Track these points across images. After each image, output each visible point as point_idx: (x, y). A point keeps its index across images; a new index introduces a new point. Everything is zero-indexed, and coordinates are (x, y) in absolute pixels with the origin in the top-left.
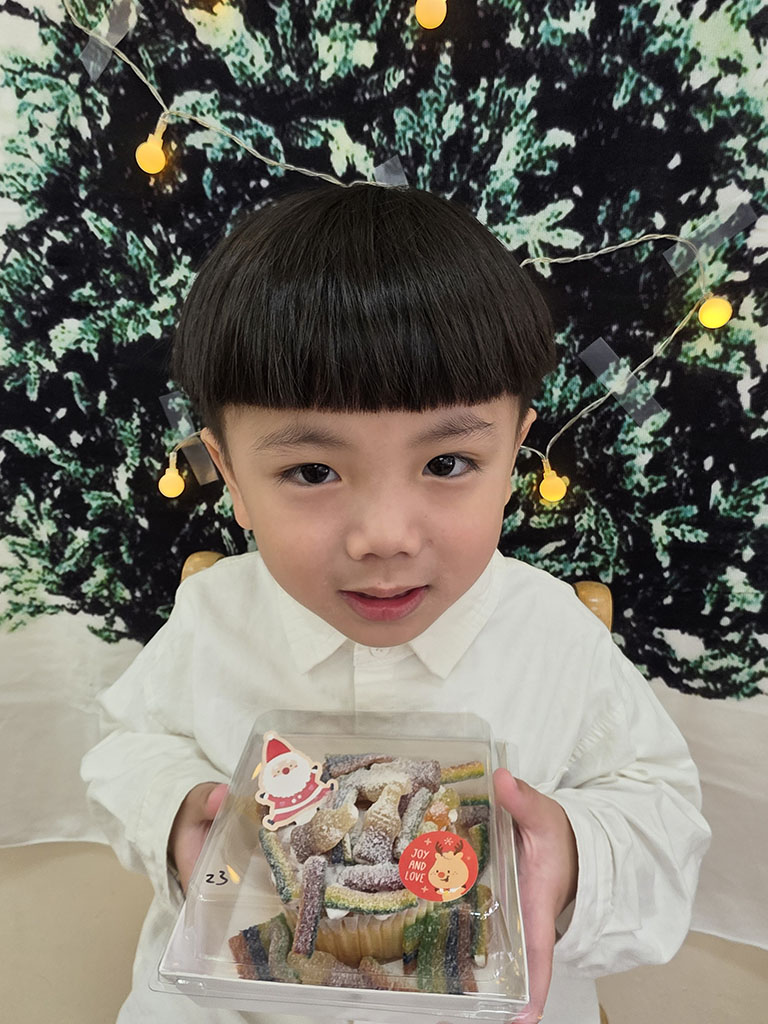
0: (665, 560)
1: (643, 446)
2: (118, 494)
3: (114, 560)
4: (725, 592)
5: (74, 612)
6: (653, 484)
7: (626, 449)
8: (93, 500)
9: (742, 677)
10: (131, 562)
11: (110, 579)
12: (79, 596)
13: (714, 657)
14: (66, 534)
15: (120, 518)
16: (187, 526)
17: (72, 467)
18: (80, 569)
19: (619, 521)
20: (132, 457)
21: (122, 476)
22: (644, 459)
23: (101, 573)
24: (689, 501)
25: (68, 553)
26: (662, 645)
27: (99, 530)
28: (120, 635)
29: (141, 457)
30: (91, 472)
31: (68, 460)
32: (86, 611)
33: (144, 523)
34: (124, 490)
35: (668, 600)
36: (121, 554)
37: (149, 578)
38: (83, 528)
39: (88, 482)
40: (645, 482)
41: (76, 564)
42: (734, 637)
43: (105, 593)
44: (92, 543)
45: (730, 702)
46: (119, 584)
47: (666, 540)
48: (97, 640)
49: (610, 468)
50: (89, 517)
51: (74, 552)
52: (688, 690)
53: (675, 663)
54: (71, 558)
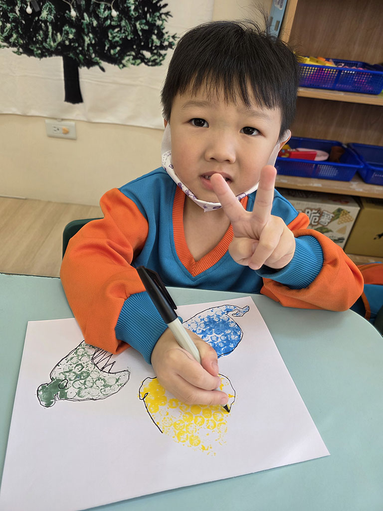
0: (140, 34)
1: (132, 4)
2: (16, 14)
3: (17, 32)
4: (153, 41)
5: (8, 47)
6: (135, 14)
7: (129, 5)
8: (11, 15)
9: (158, 61)
10: (21, 33)
11: (17, 37)
12: (9, 43)
13: (153, 56)
14: (4, 25)
15: (18, 21)
16: (34, 24)
17: (5, 6)
18: (9, 35)
19: (130, 23)
20: (19, 5)
21: (17, 9)
22: (133, 7)
23: (15, 36)
24: (143, 19)
25: (5, 31)
26: (142, 55)
27: (13, 24)
28: (21, 53)
29: (21, 4)
30: (9, 8)
31: (3, 4)
32: (12, 47)
33: (24, 22)
34: (18, 13)
35: (143, 44)
36: (19, 31)
37: (27, 37)
38: (9, 23)
39: (9, 11)
40: (134, 14)
41: (8, 34)
42: (155, 51)
43: (16, 41)
44: (12, 27)
45: (156, 67)
46: (20, 39)
47: (140, 29)
48: (16, 55)
49: (126, 9)
50: (10, 20)
51: (7, 30)
52: (149, 65)
53: (146, 59)
54: (6, 32)
